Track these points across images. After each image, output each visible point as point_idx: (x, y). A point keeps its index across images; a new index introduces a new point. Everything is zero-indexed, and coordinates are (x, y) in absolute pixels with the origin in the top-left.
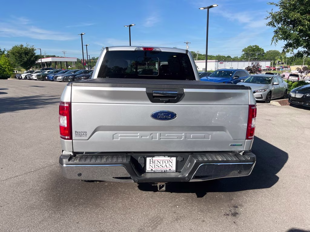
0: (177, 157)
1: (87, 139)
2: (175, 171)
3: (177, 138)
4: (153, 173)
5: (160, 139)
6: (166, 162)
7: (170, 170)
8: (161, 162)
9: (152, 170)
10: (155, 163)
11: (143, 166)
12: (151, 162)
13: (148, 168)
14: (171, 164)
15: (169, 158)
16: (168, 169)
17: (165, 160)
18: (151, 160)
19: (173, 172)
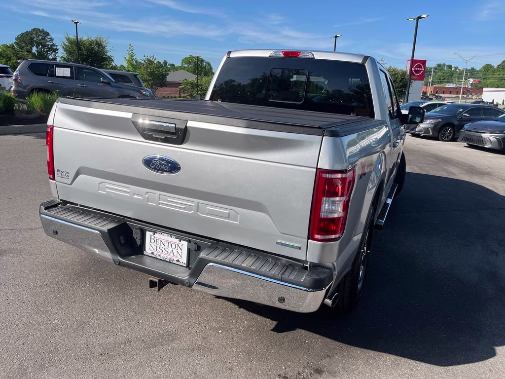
0: (189, 241)
1: (69, 183)
2: (185, 266)
3: (184, 208)
4: (153, 259)
5: (159, 204)
6: (173, 246)
7: (178, 261)
8: (166, 245)
9: (153, 253)
10: (157, 243)
11: (139, 243)
12: (153, 241)
13: (148, 249)
14: (179, 251)
15: (177, 241)
16: (175, 259)
17: (171, 243)
18: (153, 237)
19: (183, 266)
